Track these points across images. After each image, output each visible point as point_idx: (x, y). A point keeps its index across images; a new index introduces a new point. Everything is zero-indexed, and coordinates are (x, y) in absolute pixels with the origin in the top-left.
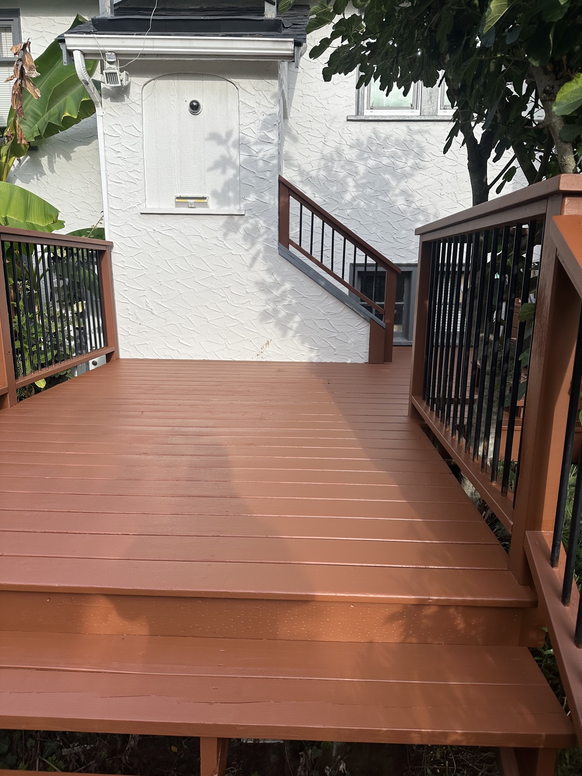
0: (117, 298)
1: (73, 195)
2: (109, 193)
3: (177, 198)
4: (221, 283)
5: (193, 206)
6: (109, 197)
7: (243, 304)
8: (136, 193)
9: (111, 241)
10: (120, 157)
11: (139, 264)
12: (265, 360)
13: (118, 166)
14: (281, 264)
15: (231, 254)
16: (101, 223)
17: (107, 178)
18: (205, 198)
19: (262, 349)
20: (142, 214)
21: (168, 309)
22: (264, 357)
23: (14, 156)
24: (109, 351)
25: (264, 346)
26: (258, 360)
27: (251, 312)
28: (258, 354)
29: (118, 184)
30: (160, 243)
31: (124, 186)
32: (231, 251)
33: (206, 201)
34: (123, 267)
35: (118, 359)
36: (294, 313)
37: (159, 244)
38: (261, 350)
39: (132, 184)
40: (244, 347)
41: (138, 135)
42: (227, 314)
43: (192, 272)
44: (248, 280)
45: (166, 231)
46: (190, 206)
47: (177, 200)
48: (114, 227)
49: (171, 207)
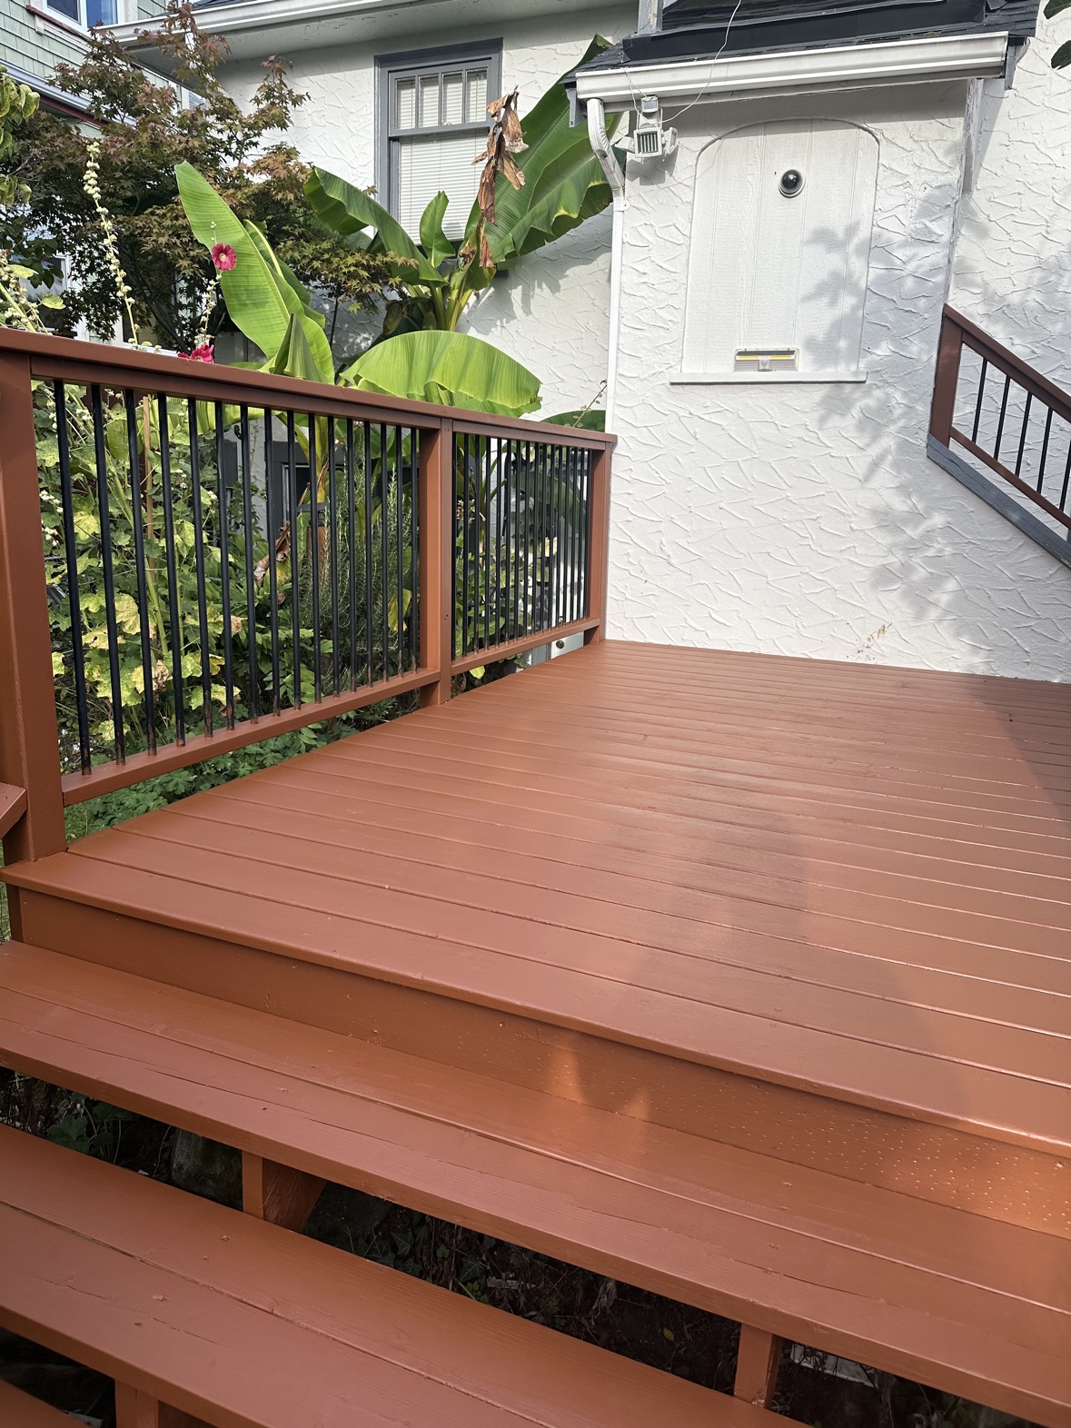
0: (613, 534)
1: (556, 353)
2: (621, 347)
3: (740, 354)
4: (803, 511)
5: (767, 368)
6: (620, 355)
7: (841, 551)
8: (666, 346)
9: (614, 433)
10: (645, 283)
11: (657, 475)
12: (872, 662)
13: (640, 299)
14: (928, 476)
15: (828, 456)
16: (598, 402)
17: (619, 320)
18: (792, 353)
19: (869, 639)
20: (672, 384)
21: (698, 557)
22: (871, 657)
23: (471, 288)
24: (589, 625)
25: (875, 635)
26: (858, 662)
27: (857, 568)
28: (860, 649)
29: (637, 332)
30: (697, 437)
31: (648, 334)
32: (831, 450)
33: (792, 357)
34: (629, 479)
35: (603, 639)
36: (947, 575)
37: (697, 439)
38: (867, 643)
39: (661, 330)
40: (832, 633)
41: (682, 242)
42: (807, 570)
43: (750, 489)
44: (858, 506)
45: (712, 416)
46: (761, 368)
47: (738, 358)
48: (623, 409)
49: (726, 371)
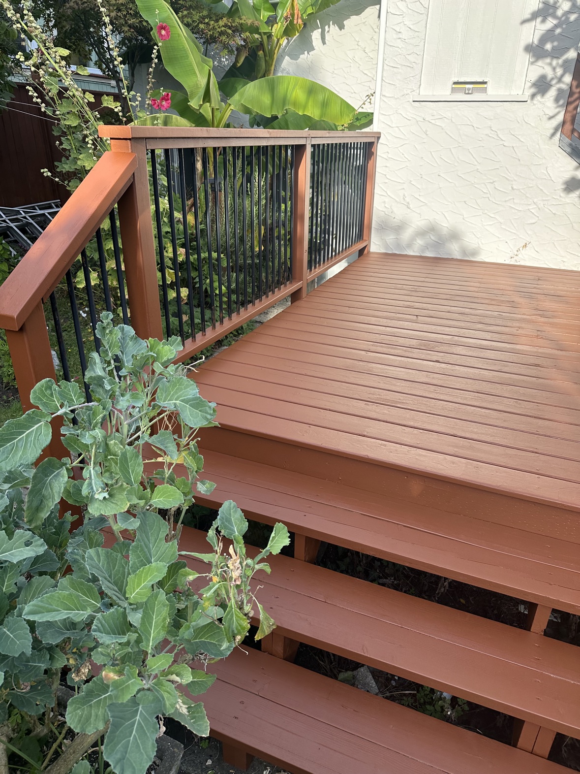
1: (335, 75)
2: (384, 79)
3: (455, 83)
4: (486, 178)
5: (470, 92)
6: (384, 83)
7: (506, 201)
8: (411, 78)
9: (378, 131)
10: (400, 38)
11: (403, 156)
12: (518, 264)
13: (397, 49)
17: (383, 62)
18: (485, 83)
20: (414, 101)
21: (424, 204)
22: (518, 261)
25: (521, 249)
26: (510, 263)
27: (513, 211)
28: (513, 256)
29: (395, 69)
31: (400, 71)
32: (504, 142)
33: (485, 86)
34: (387, 158)
35: (369, 252)
36: (563, 215)
37: (427, 135)
38: (516, 253)
39: (409, 68)
41: (423, 12)
42: (486, 211)
43: (456, 164)
44: (517, 175)
45: (437, 121)
46: (467, 92)
47: (454, 86)
48: (383, 116)
